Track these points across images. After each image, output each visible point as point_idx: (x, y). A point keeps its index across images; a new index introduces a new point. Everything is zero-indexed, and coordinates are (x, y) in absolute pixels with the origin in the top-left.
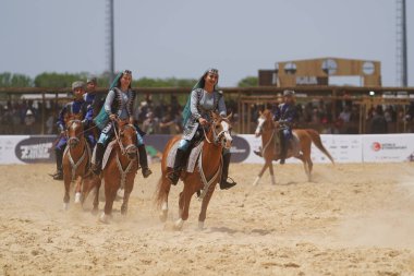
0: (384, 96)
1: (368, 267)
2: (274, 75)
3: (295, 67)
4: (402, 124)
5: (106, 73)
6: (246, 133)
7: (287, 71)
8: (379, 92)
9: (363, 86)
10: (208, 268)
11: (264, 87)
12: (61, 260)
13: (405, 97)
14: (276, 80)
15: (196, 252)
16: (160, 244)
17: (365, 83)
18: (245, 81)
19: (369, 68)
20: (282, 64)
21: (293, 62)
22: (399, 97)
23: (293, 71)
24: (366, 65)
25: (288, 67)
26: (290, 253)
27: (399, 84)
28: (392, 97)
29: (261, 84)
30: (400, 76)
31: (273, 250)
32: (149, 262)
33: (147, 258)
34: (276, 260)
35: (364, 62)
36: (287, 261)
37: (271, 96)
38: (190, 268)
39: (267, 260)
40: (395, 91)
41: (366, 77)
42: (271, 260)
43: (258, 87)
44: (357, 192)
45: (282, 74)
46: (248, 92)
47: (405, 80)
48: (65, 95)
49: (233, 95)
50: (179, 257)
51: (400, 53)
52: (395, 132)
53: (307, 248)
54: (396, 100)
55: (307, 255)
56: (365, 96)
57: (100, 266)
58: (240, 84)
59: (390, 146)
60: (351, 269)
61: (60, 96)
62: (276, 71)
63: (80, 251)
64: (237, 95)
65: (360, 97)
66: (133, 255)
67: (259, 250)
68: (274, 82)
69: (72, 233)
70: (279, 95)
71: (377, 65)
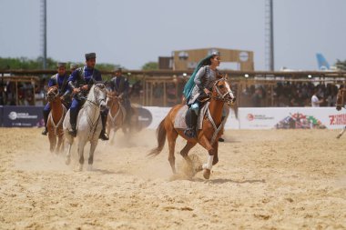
0: (256, 78)
1: (246, 211)
2: (171, 61)
3: (187, 55)
4: (270, 100)
5: (39, 58)
6: (149, 106)
7: (180, 58)
8: (252, 75)
9: (239, 70)
10: (122, 210)
11: (163, 70)
12: (8, 203)
13: (273, 79)
14: (172, 65)
15: (112, 197)
16: (84, 191)
17: (241, 67)
18: (148, 65)
19: (244, 56)
20: (177, 53)
21: (185, 51)
22: (268, 79)
23: (185, 58)
24: (241, 54)
25: (182, 54)
26: (185, 199)
27: (267, 69)
28: (262, 79)
29: (160, 68)
30: (268, 62)
31: (172, 197)
32: (76, 206)
33: (74, 202)
34: (174, 205)
35: (241, 51)
36: (183, 206)
37: (169, 77)
38: (108, 210)
39: (167, 204)
40: (264, 74)
41: (242, 63)
42: (171, 205)
43: (158, 70)
44: (236, 152)
45: (177, 60)
46: (151, 74)
47: (272, 66)
48: (9, 75)
49: (139, 76)
50: (99, 201)
51: (268, 45)
52: (265, 106)
53: (198, 195)
54: (266, 81)
55: (199, 201)
56: (241, 78)
57: (38, 208)
58: (144, 68)
59: (261, 117)
60: (233, 212)
61: (5, 75)
62: (172, 58)
63: (22, 196)
64: (142, 76)
65: (237, 79)
66: (63, 199)
67: (161, 196)
68: (170, 66)
69: (16, 182)
70: (175, 76)
71: (250, 54)
